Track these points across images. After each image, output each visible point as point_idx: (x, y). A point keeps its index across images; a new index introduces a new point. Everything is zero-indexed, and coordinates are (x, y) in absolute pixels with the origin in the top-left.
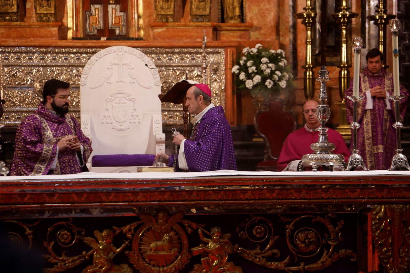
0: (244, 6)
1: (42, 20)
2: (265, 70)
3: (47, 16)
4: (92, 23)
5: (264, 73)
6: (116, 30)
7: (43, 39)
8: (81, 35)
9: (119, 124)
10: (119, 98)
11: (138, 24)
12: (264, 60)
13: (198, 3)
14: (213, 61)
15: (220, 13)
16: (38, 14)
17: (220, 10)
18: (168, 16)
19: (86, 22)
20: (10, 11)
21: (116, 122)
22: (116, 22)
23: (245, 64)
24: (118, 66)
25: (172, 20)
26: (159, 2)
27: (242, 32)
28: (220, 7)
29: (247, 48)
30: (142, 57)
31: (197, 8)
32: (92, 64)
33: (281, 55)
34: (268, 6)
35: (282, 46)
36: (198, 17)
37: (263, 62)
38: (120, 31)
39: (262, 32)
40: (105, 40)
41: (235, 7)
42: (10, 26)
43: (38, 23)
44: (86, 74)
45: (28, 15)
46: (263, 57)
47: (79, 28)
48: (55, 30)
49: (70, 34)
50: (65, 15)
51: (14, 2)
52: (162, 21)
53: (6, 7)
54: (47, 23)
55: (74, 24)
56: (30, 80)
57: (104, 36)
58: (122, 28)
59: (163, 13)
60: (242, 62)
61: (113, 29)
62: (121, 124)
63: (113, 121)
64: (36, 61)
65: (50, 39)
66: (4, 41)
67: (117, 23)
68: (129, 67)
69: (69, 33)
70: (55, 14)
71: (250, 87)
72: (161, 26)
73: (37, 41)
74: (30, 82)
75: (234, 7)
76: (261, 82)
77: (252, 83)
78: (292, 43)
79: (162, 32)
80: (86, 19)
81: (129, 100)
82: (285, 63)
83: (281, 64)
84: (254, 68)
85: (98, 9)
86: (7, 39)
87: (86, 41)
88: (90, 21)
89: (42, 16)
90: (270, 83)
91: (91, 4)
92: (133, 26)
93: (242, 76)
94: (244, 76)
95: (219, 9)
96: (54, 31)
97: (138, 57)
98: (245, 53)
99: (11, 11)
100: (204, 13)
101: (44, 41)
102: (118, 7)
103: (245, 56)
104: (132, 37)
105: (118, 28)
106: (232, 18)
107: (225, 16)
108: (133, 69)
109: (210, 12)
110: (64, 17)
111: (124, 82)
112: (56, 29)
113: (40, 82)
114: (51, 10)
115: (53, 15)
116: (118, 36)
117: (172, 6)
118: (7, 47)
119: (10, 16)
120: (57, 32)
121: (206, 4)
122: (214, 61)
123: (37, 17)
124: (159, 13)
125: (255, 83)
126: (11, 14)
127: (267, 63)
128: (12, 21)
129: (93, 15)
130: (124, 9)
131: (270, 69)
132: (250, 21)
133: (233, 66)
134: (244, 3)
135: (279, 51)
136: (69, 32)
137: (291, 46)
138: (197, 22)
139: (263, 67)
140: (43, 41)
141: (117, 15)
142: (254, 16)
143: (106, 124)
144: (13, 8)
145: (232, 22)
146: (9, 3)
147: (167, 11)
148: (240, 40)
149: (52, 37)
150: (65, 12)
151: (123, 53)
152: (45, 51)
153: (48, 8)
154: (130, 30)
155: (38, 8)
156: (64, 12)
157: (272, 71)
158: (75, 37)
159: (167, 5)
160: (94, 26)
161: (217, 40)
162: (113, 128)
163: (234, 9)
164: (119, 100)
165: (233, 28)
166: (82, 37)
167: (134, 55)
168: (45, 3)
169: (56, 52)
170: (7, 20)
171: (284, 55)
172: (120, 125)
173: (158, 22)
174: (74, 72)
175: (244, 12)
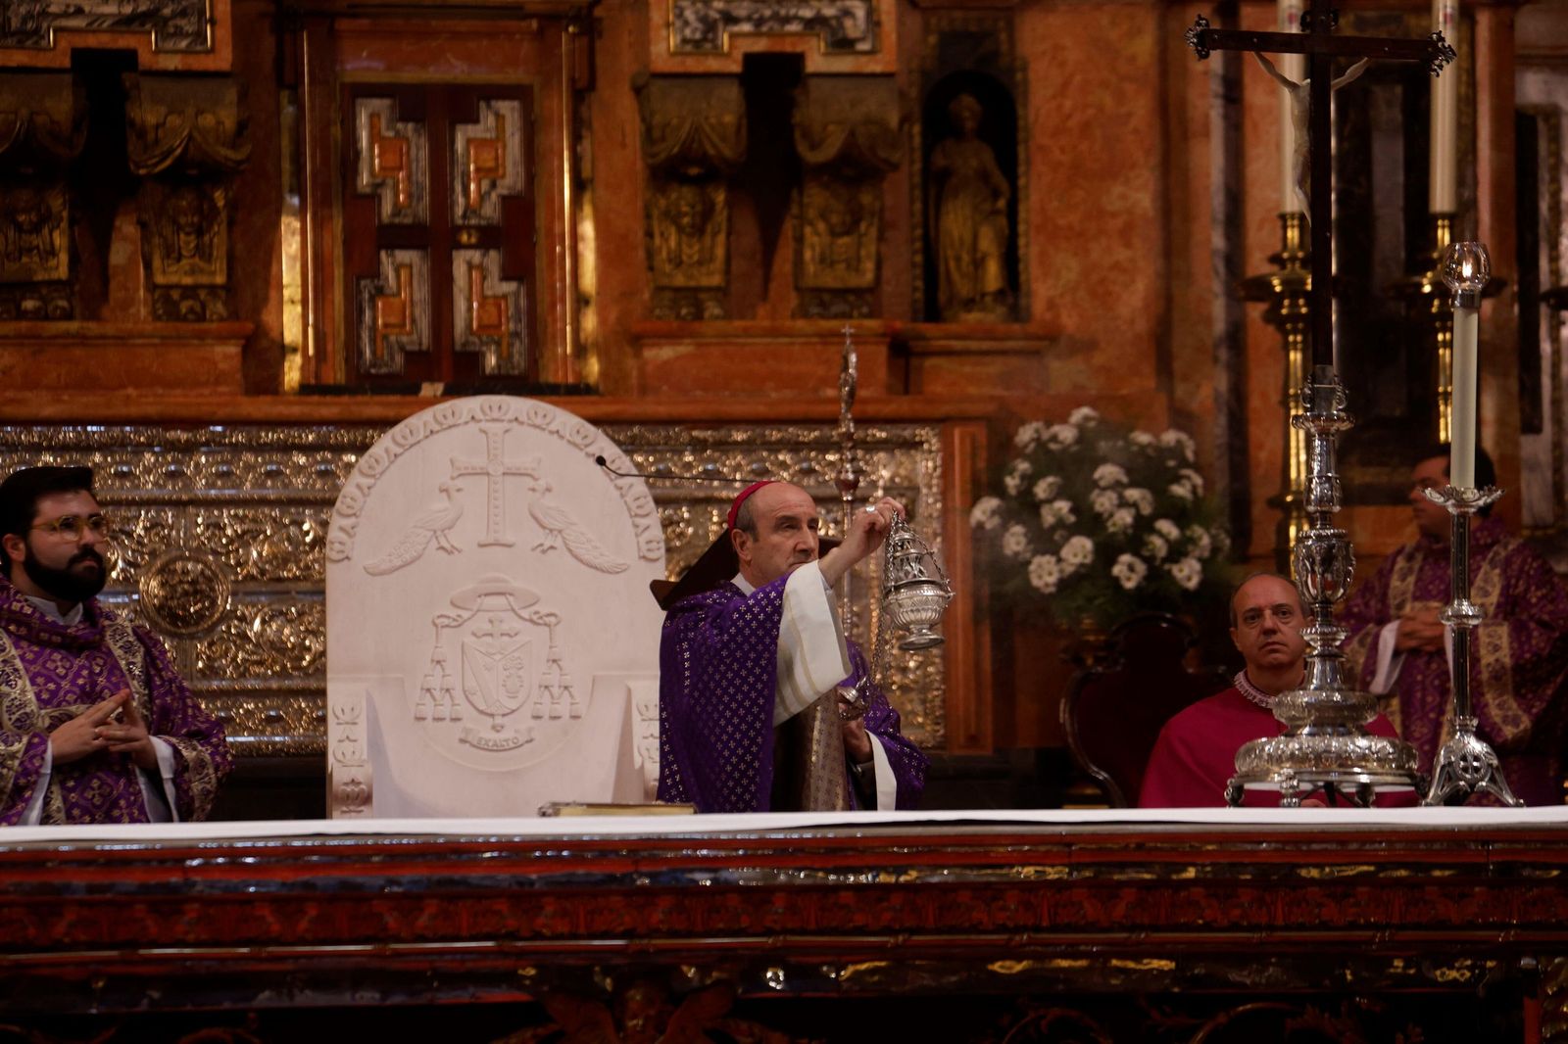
0: (1021, 252)
1: (172, 314)
2: (1111, 515)
3: (195, 297)
4: (386, 325)
5: (1106, 528)
6: (484, 355)
7: (178, 392)
8: (337, 374)
9: (490, 721)
10: (491, 614)
11: (576, 331)
12: (1108, 472)
13: (827, 239)
14: (892, 479)
15: (919, 284)
16: (156, 286)
17: (918, 271)
18: (703, 296)
19: (360, 321)
20: (40, 277)
21: (475, 713)
22: (486, 322)
23: (1026, 494)
24: (486, 478)
25: (717, 311)
26: (662, 234)
27: (1015, 362)
28: (919, 258)
29: (1035, 425)
30: (588, 441)
31: (822, 260)
32: (379, 469)
33: (1177, 451)
34: (1122, 254)
35: (1182, 418)
36: (827, 297)
37: (1102, 483)
38: (499, 357)
39: (1098, 359)
40: (439, 393)
41: (983, 259)
42: (39, 337)
43: (159, 325)
44: (350, 512)
45: (116, 293)
46: (1104, 460)
47: (330, 347)
48: (227, 354)
49: (292, 373)
50: (273, 294)
51: (57, 241)
52: (678, 316)
53: (25, 259)
54: (197, 326)
55: (310, 331)
56: (120, 564)
57: (432, 379)
58: (511, 345)
59: (680, 280)
60: (1012, 482)
61: (471, 348)
62: (499, 720)
63: (463, 709)
64: (149, 485)
65: (206, 391)
66: (12, 401)
67: (488, 327)
68: (531, 483)
69: (286, 369)
70: (226, 287)
71: (1047, 585)
72: (672, 337)
73: (151, 399)
74: (123, 570)
75: (979, 255)
76: (1094, 562)
77: (1055, 569)
78: (1225, 410)
79: (677, 358)
80: (361, 312)
81: (531, 621)
82: (1194, 489)
83: (1180, 490)
84: (1063, 506)
85: (410, 266)
86: (28, 395)
87: (360, 398)
88: (375, 319)
89: (175, 295)
90: (1131, 568)
91: (380, 248)
92: (554, 337)
93: (1015, 540)
94: (1023, 540)
95: (914, 265)
96: (226, 357)
97: (569, 441)
98: (1026, 446)
99: (47, 277)
100: (854, 281)
101: (181, 400)
102: (494, 259)
103: (1026, 457)
104: (551, 379)
105: (493, 348)
106: (969, 304)
107: (942, 297)
108: (548, 490)
109: (878, 278)
110: (266, 300)
111: (510, 546)
112: (233, 349)
113: (161, 571)
114: (213, 273)
115: (223, 293)
116: (492, 377)
117: (720, 252)
118: (27, 423)
119: (41, 298)
120: (237, 362)
121: (860, 245)
122: (897, 480)
123: (154, 302)
124: (665, 281)
125: (1069, 569)
126: (44, 291)
127: (1117, 486)
128: (47, 318)
129: (388, 291)
130: (519, 269)
131: (1133, 511)
132: (1048, 316)
133: (975, 500)
134: (1022, 241)
135: (1170, 437)
136: (287, 365)
137: (1223, 420)
138: (822, 317)
139: (1103, 502)
140: (177, 402)
141: (489, 293)
142: (1062, 295)
143: (436, 724)
144: (53, 262)
145: (973, 317)
146: (35, 243)
147: (695, 272)
148: (1006, 393)
149: (217, 382)
150: (273, 282)
151: (506, 425)
152: (187, 441)
153: (202, 264)
154: (542, 356)
155: (157, 263)
156: (267, 282)
157: (1139, 518)
158: (313, 381)
159: (696, 248)
160: (393, 338)
161: (906, 392)
162: (463, 741)
163: (978, 263)
164: (491, 621)
165: (973, 345)
166: (343, 382)
167: (551, 432)
168: (187, 242)
169: (231, 443)
170: (26, 312)
171: (1190, 455)
172: (494, 727)
173: (659, 318)
174: (306, 527)
175: (1023, 278)
